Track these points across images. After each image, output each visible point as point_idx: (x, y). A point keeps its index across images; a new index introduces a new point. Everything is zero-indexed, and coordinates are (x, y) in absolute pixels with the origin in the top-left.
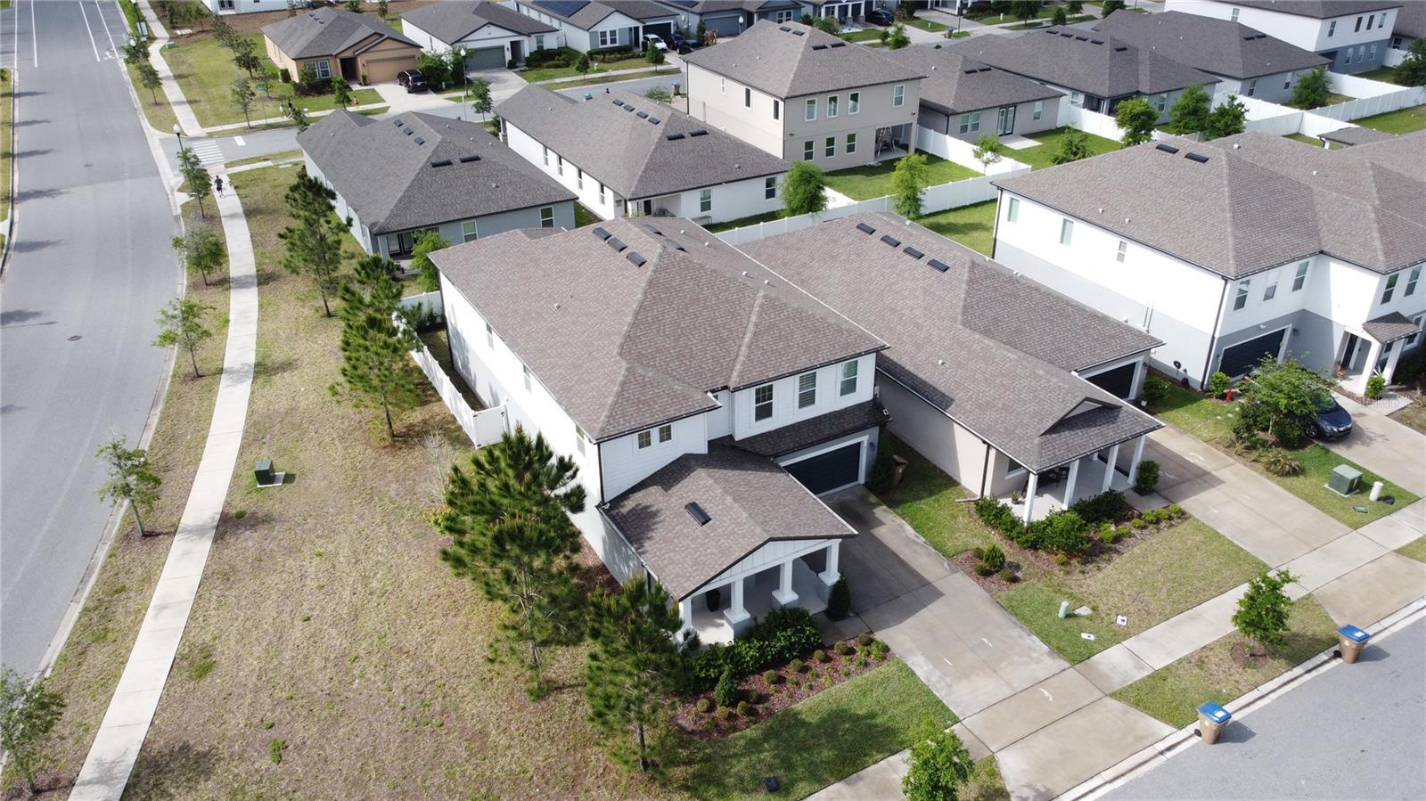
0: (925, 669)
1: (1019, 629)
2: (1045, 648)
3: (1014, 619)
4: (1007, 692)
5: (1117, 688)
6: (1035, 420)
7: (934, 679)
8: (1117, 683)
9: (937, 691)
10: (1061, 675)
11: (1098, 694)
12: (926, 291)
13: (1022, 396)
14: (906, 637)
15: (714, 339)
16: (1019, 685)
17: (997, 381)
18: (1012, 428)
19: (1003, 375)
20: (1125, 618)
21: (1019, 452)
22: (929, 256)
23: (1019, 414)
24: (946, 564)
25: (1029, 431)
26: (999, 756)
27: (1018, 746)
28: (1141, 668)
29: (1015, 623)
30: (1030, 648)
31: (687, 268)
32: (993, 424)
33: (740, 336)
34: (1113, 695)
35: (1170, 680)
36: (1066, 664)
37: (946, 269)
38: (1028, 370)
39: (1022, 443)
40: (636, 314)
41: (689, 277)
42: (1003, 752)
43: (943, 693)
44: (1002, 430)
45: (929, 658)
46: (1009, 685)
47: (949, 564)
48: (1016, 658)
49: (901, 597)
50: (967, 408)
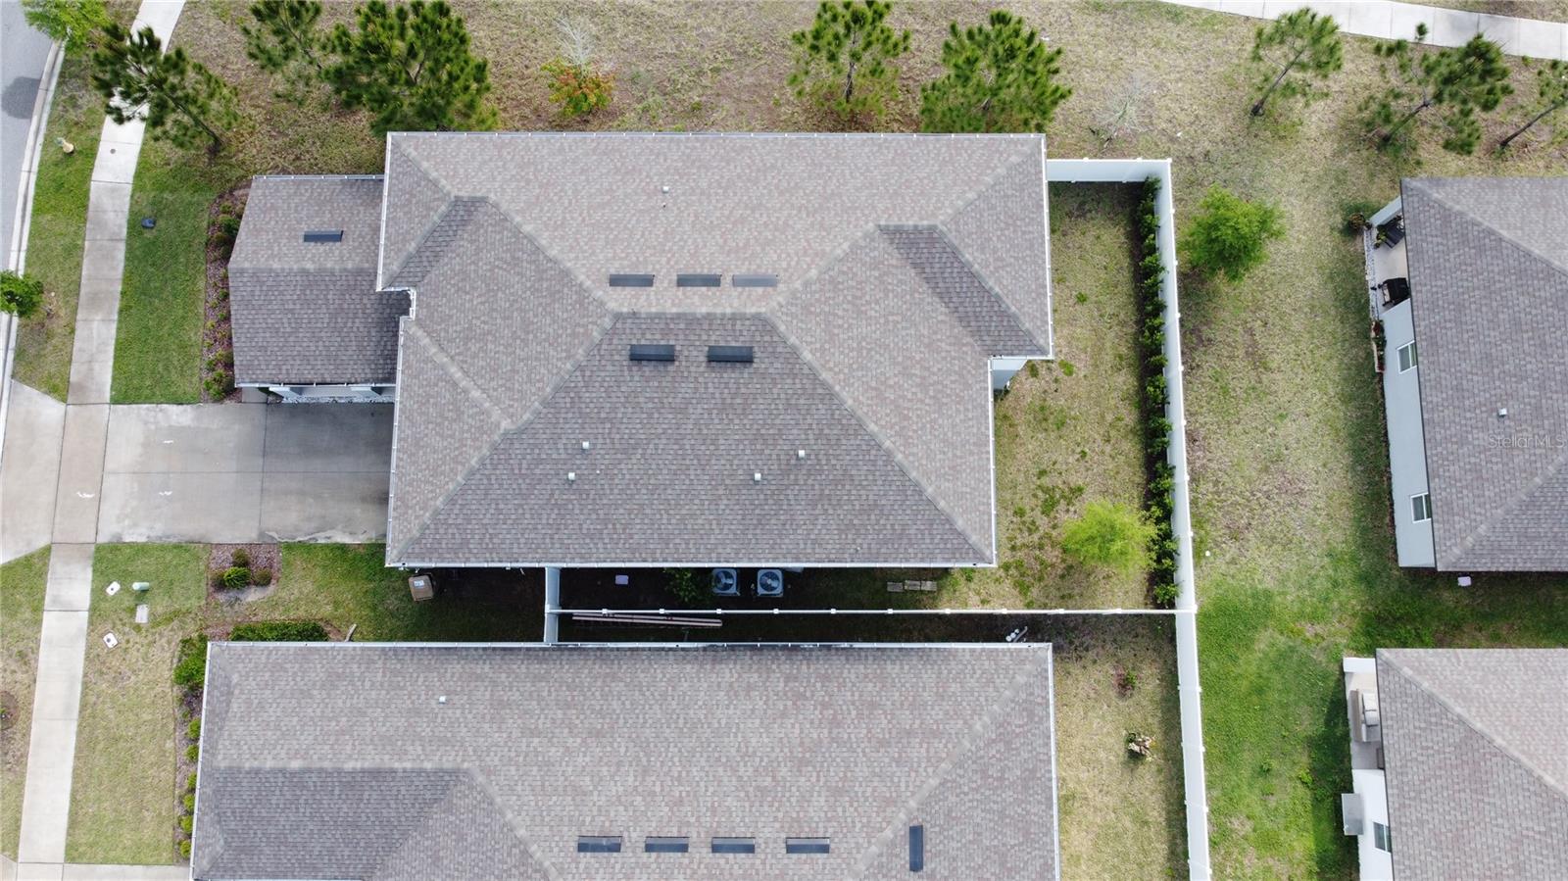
0: (174, 417)
1: (160, 534)
2: (127, 539)
3: (174, 541)
4: (109, 466)
5: (53, 560)
6: (256, 701)
7: (160, 415)
8: (56, 566)
9: (148, 409)
10: (93, 526)
11: (58, 538)
12: (578, 792)
13: (296, 719)
14: (215, 427)
15: (470, 329)
16: (109, 481)
17: (344, 719)
18: (277, 674)
19: (343, 732)
20: (110, 645)
21: (247, 655)
22: (632, 854)
23: (283, 696)
24: (276, 536)
25: (254, 683)
26: (62, 406)
27: (60, 430)
28: (55, 601)
29: (168, 537)
30: (135, 525)
31: (574, 335)
32: (306, 666)
33: (465, 366)
34: (48, 550)
35: (28, 615)
36: (102, 539)
37: (583, 847)
38: (315, 757)
39: (252, 665)
40: (531, 239)
41: (560, 332)
42: (63, 412)
43: (143, 412)
44: (288, 666)
45: (183, 429)
46: (114, 473)
47: (273, 538)
48: (134, 503)
49: (260, 461)
50: (356, 666)
